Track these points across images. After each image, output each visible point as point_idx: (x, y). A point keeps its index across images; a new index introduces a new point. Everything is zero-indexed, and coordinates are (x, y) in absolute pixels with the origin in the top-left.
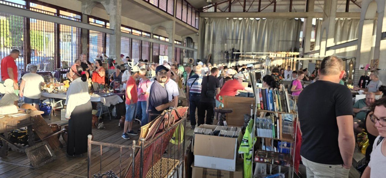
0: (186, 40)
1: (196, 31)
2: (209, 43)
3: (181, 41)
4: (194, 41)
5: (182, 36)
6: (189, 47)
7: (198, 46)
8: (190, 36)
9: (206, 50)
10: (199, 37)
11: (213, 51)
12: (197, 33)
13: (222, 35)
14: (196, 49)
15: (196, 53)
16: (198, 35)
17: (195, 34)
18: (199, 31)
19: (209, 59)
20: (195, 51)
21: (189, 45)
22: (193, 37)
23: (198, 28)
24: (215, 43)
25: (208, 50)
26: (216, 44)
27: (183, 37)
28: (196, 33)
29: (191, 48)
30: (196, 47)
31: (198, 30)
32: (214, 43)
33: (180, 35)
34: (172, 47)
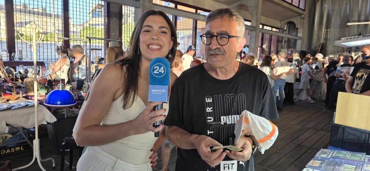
0: (287, 26)
1: (301, 12)
2: (320, 28)
3: (280, 27)
4: (297, 27)
5: (281, 21)
6: (291, 35)
7: (303, 33)
8: (292, 20)
9: (315, 37)
10: (306, 21)
11: (326, 39)
12: (303, 16)
13: (342, 16)
14: (300, 37)
15: (299, 43)
16: (304, 18)
17: (299, 17)
18: (306, 13)
19: (319, 50)
20: (299, 40)
21: (292, 32)
22: (297, 21)
23: (303, 9)
24: (330, 28)
25: (319, 38)
26: (332, 30)
27: (283, 22)
28: (300, 14)
29: (293, 35)
30: (300, 35)
31: (304, 10)
32: (328, 27)
33: (278, 20)
34: (256, 32)
